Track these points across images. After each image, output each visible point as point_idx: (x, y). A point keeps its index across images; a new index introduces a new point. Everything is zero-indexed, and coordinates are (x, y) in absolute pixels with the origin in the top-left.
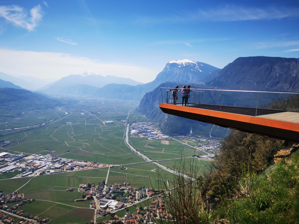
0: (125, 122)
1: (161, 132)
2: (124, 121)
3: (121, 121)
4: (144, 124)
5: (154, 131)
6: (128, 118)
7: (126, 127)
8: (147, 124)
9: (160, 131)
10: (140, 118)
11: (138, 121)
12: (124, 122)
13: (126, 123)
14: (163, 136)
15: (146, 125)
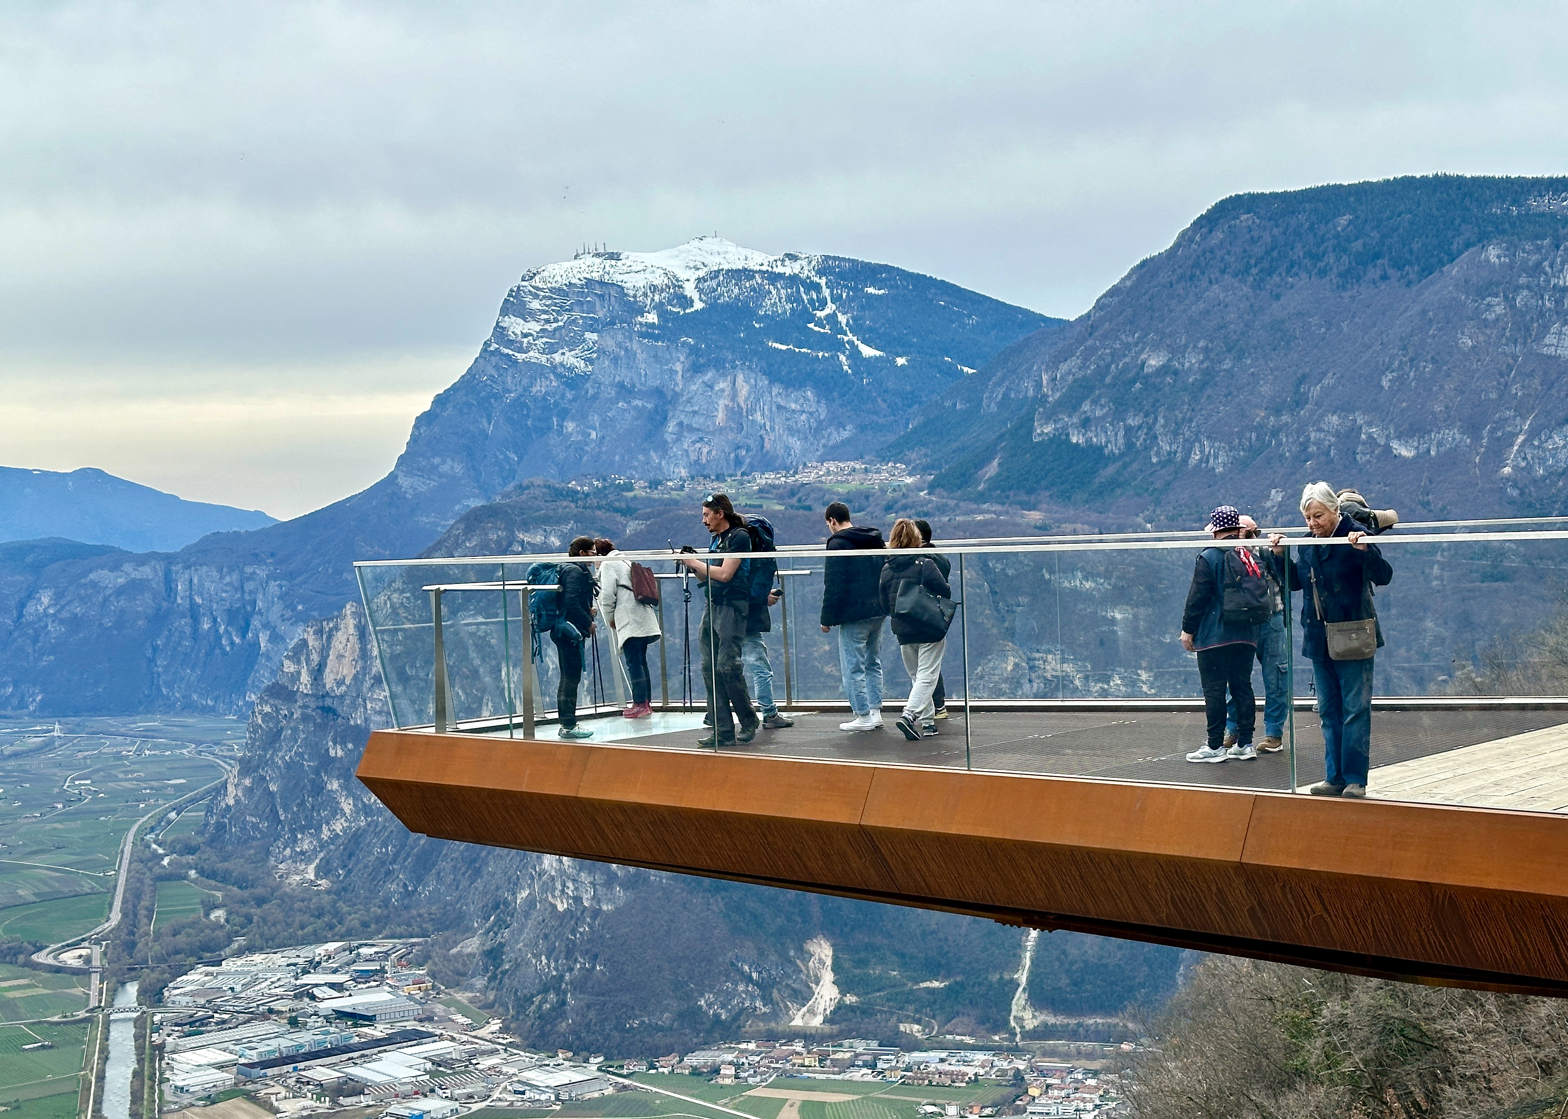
0: (82, 974)
1: (504, 1030)
2: (70, 958)
3: (41, 958)
4: (313, 965)
5: (428, 1027)
6: (116, 917)
7: (107, 1024)
8: (346, 956)
9: (495, 1025)
10: (260, 901)
11: (241, 941)
12: (75, 972)
13: (95, 979)
14: (535, 1076)
15: (335, 971)
